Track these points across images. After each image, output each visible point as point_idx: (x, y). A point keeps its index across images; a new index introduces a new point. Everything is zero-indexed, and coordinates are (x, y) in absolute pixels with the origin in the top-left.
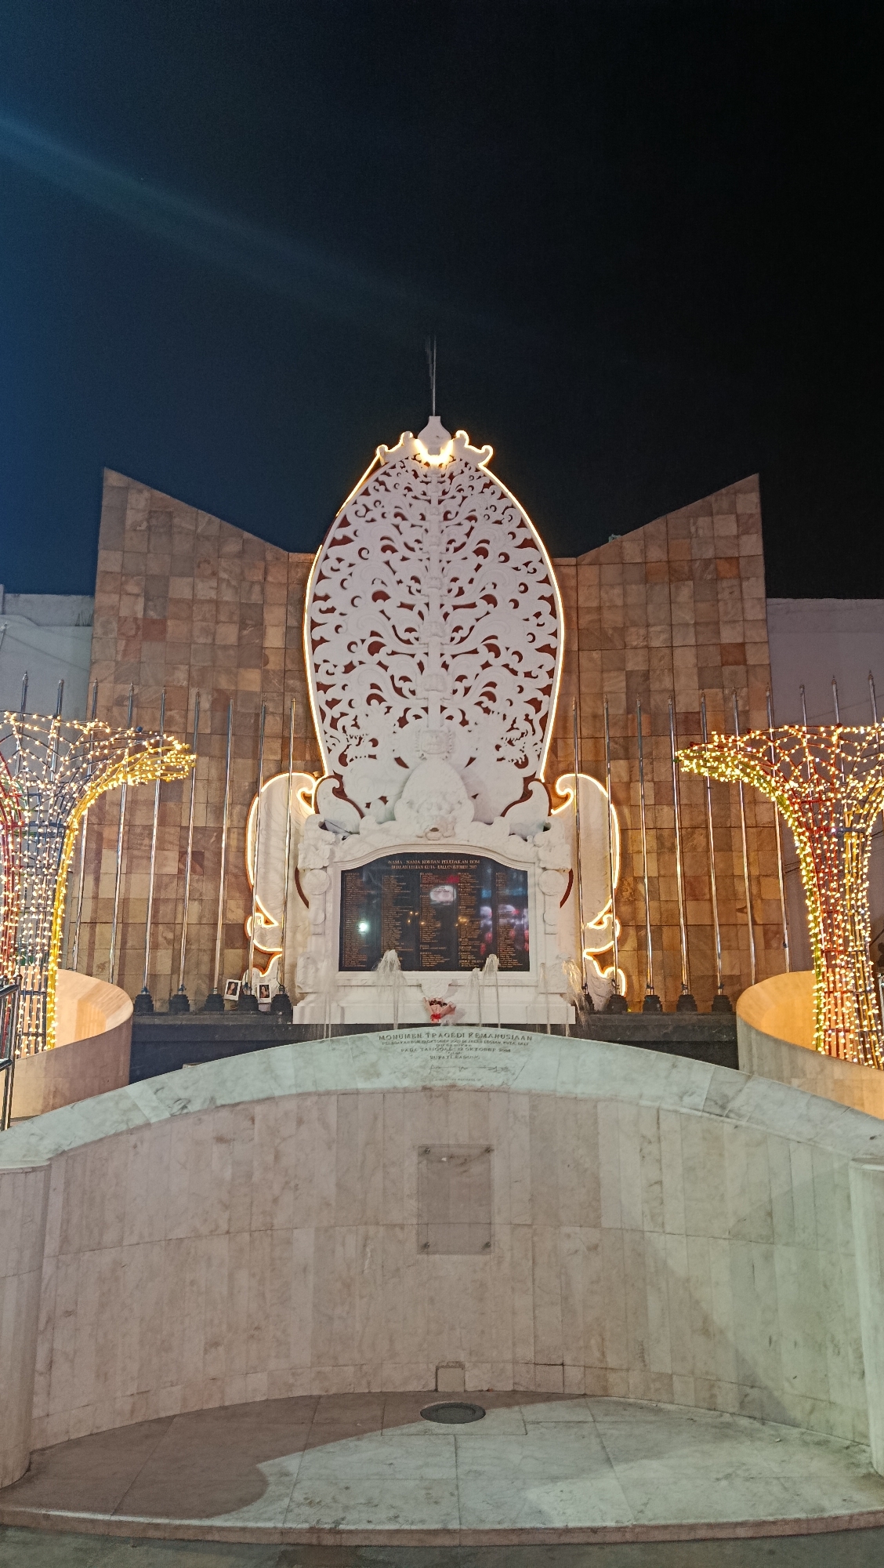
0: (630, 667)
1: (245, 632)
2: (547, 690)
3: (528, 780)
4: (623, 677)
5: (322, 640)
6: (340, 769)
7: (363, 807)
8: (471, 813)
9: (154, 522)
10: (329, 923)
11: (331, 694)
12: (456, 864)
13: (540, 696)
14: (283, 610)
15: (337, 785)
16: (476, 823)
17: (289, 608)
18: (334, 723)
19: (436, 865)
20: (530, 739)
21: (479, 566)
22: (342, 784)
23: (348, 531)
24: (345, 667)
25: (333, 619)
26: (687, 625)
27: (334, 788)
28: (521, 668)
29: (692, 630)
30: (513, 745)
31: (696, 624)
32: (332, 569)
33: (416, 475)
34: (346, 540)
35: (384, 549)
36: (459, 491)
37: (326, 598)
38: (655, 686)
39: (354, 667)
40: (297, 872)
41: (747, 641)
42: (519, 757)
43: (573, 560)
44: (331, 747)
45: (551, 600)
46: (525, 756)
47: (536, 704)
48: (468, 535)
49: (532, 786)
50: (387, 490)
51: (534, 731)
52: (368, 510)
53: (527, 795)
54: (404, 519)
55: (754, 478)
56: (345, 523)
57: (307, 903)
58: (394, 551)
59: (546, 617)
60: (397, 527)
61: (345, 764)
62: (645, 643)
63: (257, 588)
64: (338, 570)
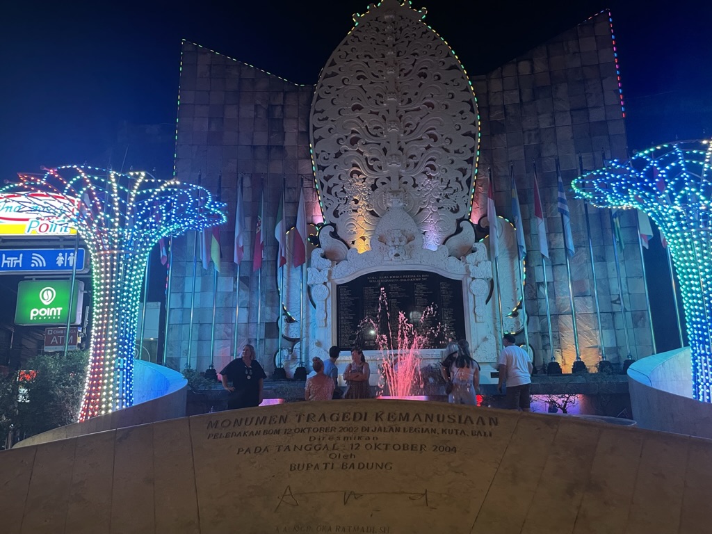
0: (527, 142)
1: (272, 137)
2: (470, 161)
3: (459, 221)
4: (522, 150)
6: (334, 220)
7: (350, 244)
9: (213, 71)
11: (327, 172)
12: (412, 278)
14: (296, 122)
15: (333, 230)
17: (300, 119)
18: (329, 191)
19: (399, 279)
20: (460, 194)
21: (421, 84)
23: (334, 69)
24: (336, 154)
26: (566, 111)
27: (330, 232)
30: (448, 198)
31: (571, 110)
32: (326, 93)
33: (378, 30)
34: (334, 74)
35: (359, 78)
36: (407, 37)
37: (322, 112)
39: (341, 154)
40: (309, 289)
41: (608, 119)
42: (453, 205)
44: (329, 206)
45: (470, 102)
46: (457, 205)
47: (464, 171)
48: (413, 65)
49: (463, 224)
50: (359, 41)
51: (462, 188)
52: (347, 54)
53: (459, 230)
56: (333, 64)
57: (315, 306)
58: (365, 78)
59: (468, 114)
60: (367, 63)
61: (338, 217)
62: (536, 126)
64: (329, 93)
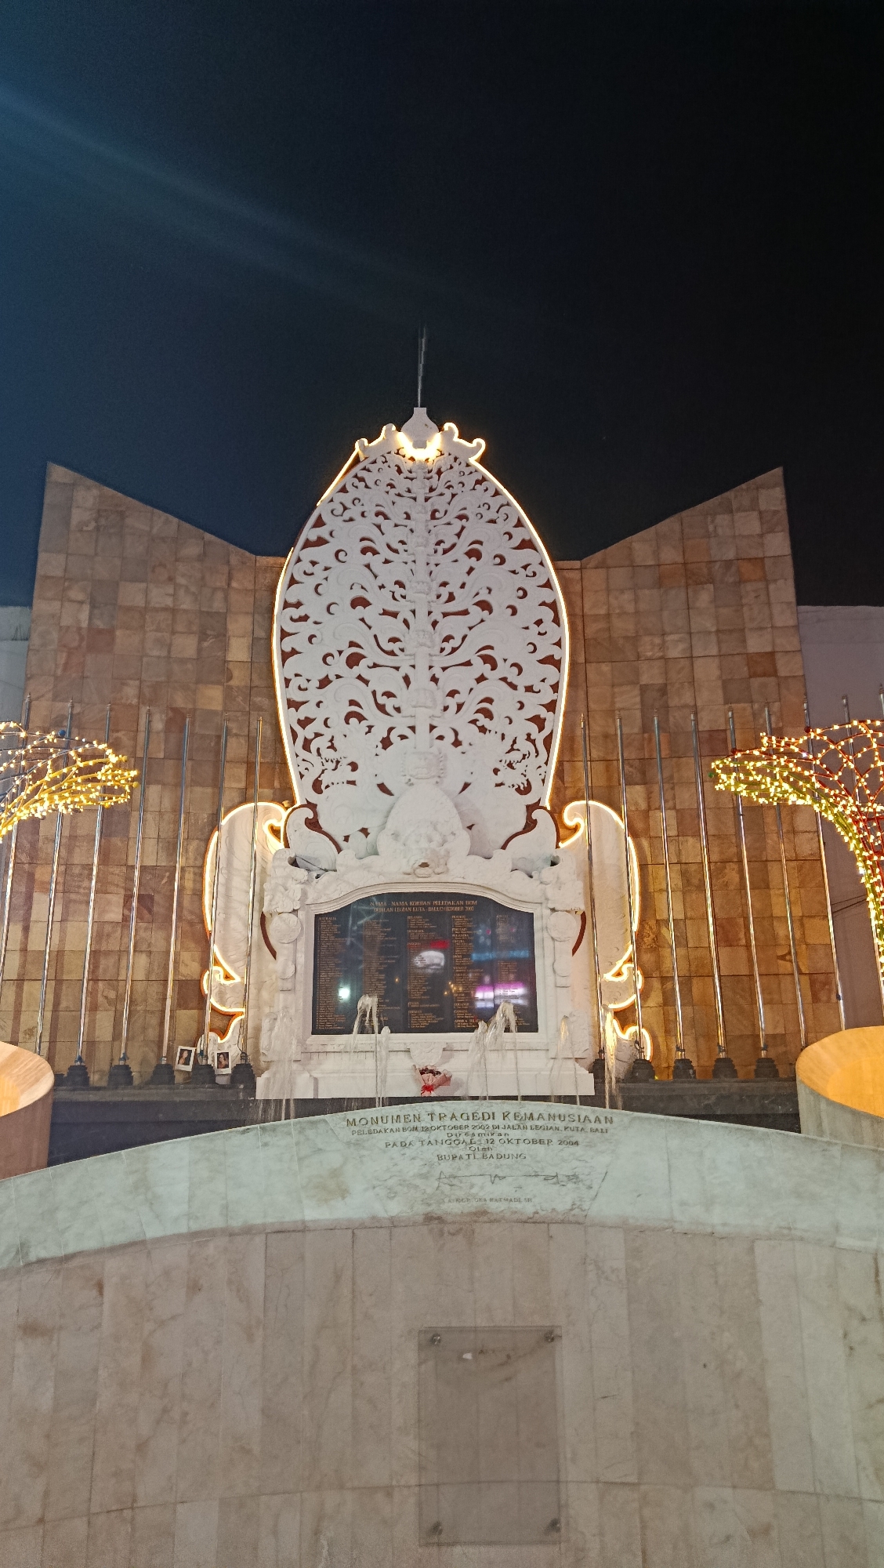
0: (645, 679)
1: (206, 644)
2: (551, 706)
3: (531, 808)
4: (637, 692)
5: (294, 652)
6: (314, 798)
7: (340, 840)
8: (467, 845)
9: (103, 522)
10: (300, 977)
11: (303, 713)
12: (450, 906)
13: (543, 713)
14: (249, 619)
15: (311, 815)
16: (472, 857)
17: (256, 616)
18: (307, 745)
19: (426, 907)
20: (532, 761)
21: (471, 570)
22: (316, 814)
23: (323, 532)
24: (320, 681)
25: (306, 628)
26: (710, 632)
27: (307, 819)
28: (521, 682)
29: (713, 638)
30: (513, 768)
31: (718, 631)
32: (305, 573)
33: (399, 471)
34: (321, 542)
35: (364, 551)
36: (449, 487)
37: (298, 605)
38: (674, 701)
39: (331, 682)
40: (263, 918)
41: (777, 649)
42: (520, 781)
43: (577, 564)
44: (304, 772)
45: (553, 606)
46: (527, 780)
47: (539, 721)
48: (459, 535)
49: (537, 814)
50: (367, 487)
51: (537, 752)
52: (345, 508)
53: (531, 824)
54: (386, 518)
55: (778, 471)
56: (320, 523)
57: (274, 954)
58: (375, 552)
59: (548, 625)
60: (379, 527)
61: (320, 792)
62: (661, 654)
63: (220, 595)
64: (312, 574)
